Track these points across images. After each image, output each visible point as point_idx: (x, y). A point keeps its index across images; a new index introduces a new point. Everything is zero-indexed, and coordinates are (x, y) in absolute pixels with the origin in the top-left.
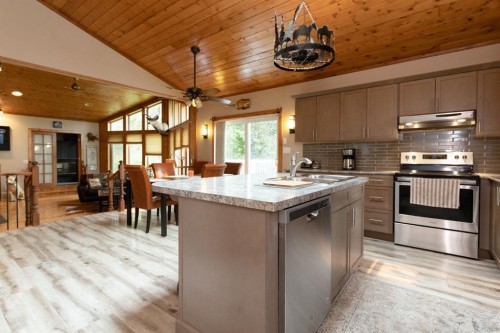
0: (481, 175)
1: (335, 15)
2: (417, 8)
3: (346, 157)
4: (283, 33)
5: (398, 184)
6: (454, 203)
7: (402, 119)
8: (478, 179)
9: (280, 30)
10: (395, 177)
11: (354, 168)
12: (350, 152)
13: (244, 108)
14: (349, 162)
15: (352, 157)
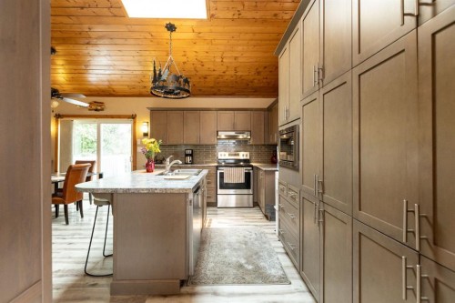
0: (254, 164)
1: (184, 63)
2: (227, 73)
3: (187, 155)
4: (160, 75)
5: (219, 172)
6: (242, 180)
7: (220, 133)
8: (252, 166)
9: (158, 72)
10: (217, 167)
11: (192, 163)
12: (189, 152)
13: (96, 110)
14: (189, 159)
15: (191, 155)
